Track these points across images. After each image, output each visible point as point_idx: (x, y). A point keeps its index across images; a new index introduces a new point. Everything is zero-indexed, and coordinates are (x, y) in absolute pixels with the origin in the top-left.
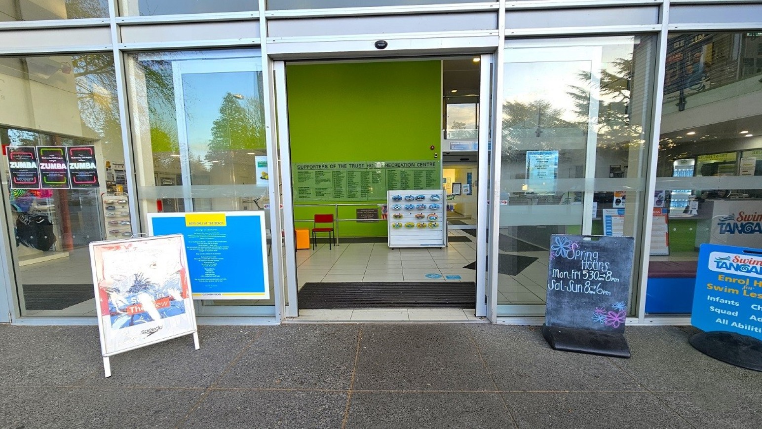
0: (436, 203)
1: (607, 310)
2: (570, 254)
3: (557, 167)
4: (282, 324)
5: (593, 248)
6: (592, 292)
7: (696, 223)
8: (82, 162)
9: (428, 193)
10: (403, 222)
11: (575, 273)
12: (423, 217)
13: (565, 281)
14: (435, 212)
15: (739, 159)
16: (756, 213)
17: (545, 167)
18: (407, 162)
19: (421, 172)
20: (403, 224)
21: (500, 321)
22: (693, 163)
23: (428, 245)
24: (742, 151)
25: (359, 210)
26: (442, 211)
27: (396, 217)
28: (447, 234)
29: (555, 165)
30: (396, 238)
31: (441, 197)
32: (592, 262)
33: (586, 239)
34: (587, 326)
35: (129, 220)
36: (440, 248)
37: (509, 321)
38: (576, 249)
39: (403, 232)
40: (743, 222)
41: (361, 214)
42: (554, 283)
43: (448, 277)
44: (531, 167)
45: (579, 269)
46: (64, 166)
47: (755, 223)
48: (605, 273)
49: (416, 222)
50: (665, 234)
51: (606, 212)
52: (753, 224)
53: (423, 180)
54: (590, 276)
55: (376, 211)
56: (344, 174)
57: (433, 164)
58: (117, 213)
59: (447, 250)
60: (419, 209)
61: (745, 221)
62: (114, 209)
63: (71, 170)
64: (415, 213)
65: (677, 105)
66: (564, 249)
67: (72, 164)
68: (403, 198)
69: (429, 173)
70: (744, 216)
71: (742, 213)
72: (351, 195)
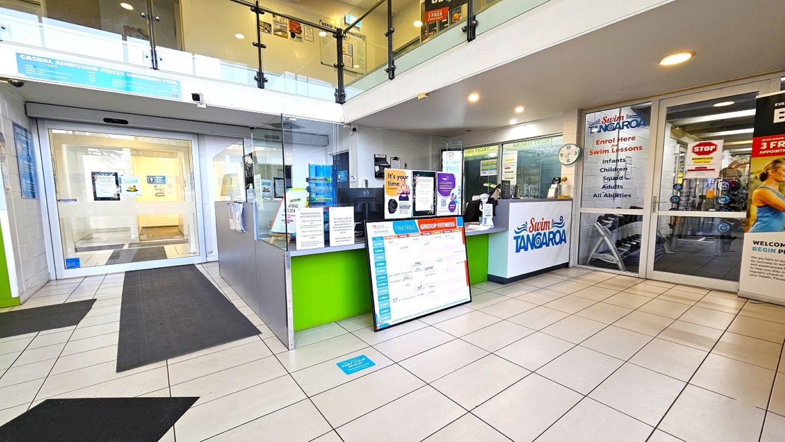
40: (534, 232)
51: (372, 229)
52: (541, 235)
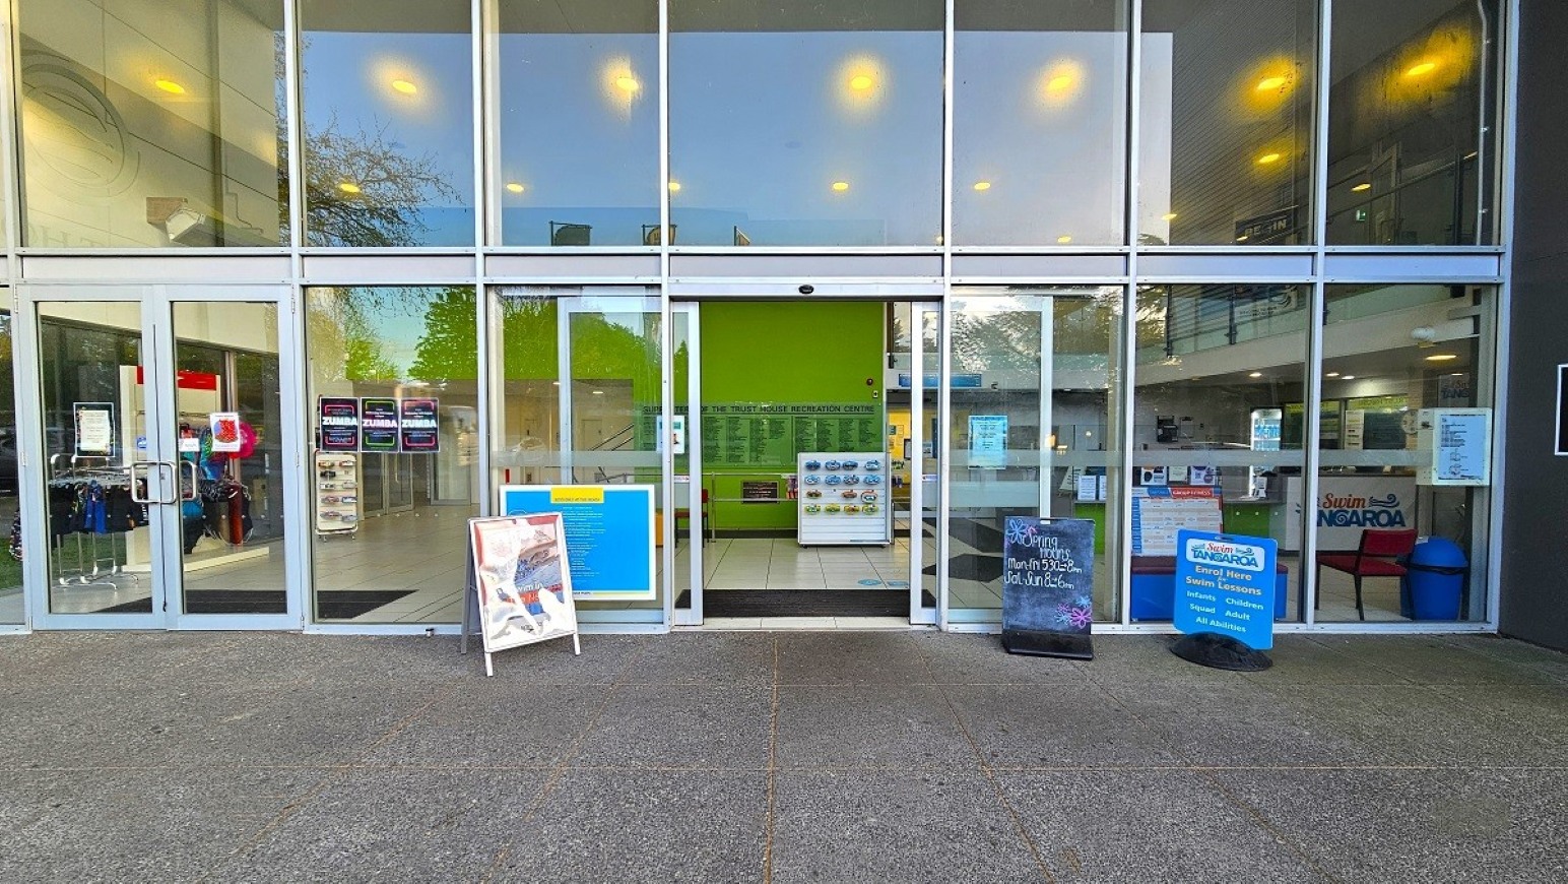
0: (874, 473)
1: (1071, 607)
2: (1027, 540)
3: (1005, 435)
4: (672, 633)
5: (1052, 532)
6: (1052, 586)
7: (1268, 510)
8: (419, 419)
9: (861, 458)
10: (822, 503)
11: (1034, 563)
12: (854, 496)
13: (1023, 572)
14: (874, 488)
15: (1343, 411)
16: (1350, 495)
17: (992, 435)
18: (830, 403)
19: (851, 421)
20: (823, 508)
21: (952, 628)
22: (1278, 415)
23: (862, 541)
24: (1346, 400)
25: (746, 484)
26: (884, 487)
27: (810, 495)
28: (893, 526)
29: (1004, 432)
30: (810, 529)
31: (882, 464)
32: (1052, 550)
33: (1043, 522)
34: (1049, 627)
35: (354, 495)
36: (881, 546)
37: (962, 628)
38: (1033, 534)
39: (821, 520)
40: (1332, 508)
41: (749, 490)
42: (1011, 575)
43: (891, 585)
44: (974, 435)
45: (1038, 558)
46: (393, 424)
47: (1350, 510)
48: (1066, 562)
49: (842, 505)
50: (1218, 526)
52: (1347, 512)
53: (855, 434)
54: (1050, 566)
55: (775, 485)
56: (723, 423)
57: (870, 409)
58: (337, 483)
59: (892, 550)
60: (847, 483)
61: (1335, 507)
62: (333, 475)
63: (403, 429)
64: (842, 490)
65: (1227, 335)
66: (1021, 535)
67: (405, 421)
68: (823, 465)
69: (864, 423)
70: (1333, 500)
71: (1330, 496)
72: (734, 458)
